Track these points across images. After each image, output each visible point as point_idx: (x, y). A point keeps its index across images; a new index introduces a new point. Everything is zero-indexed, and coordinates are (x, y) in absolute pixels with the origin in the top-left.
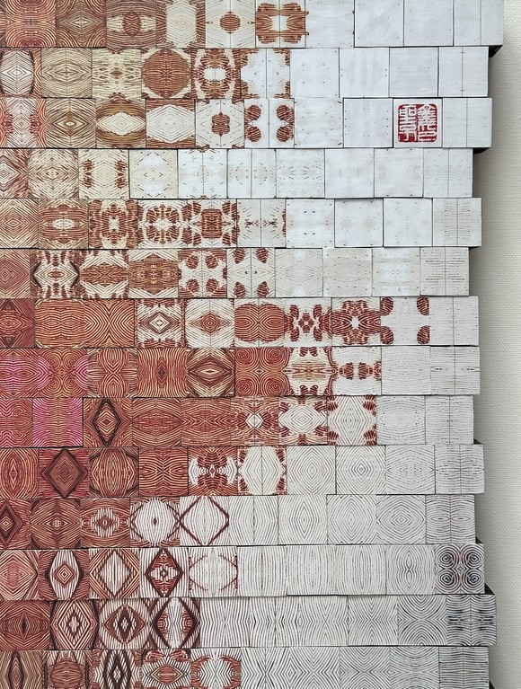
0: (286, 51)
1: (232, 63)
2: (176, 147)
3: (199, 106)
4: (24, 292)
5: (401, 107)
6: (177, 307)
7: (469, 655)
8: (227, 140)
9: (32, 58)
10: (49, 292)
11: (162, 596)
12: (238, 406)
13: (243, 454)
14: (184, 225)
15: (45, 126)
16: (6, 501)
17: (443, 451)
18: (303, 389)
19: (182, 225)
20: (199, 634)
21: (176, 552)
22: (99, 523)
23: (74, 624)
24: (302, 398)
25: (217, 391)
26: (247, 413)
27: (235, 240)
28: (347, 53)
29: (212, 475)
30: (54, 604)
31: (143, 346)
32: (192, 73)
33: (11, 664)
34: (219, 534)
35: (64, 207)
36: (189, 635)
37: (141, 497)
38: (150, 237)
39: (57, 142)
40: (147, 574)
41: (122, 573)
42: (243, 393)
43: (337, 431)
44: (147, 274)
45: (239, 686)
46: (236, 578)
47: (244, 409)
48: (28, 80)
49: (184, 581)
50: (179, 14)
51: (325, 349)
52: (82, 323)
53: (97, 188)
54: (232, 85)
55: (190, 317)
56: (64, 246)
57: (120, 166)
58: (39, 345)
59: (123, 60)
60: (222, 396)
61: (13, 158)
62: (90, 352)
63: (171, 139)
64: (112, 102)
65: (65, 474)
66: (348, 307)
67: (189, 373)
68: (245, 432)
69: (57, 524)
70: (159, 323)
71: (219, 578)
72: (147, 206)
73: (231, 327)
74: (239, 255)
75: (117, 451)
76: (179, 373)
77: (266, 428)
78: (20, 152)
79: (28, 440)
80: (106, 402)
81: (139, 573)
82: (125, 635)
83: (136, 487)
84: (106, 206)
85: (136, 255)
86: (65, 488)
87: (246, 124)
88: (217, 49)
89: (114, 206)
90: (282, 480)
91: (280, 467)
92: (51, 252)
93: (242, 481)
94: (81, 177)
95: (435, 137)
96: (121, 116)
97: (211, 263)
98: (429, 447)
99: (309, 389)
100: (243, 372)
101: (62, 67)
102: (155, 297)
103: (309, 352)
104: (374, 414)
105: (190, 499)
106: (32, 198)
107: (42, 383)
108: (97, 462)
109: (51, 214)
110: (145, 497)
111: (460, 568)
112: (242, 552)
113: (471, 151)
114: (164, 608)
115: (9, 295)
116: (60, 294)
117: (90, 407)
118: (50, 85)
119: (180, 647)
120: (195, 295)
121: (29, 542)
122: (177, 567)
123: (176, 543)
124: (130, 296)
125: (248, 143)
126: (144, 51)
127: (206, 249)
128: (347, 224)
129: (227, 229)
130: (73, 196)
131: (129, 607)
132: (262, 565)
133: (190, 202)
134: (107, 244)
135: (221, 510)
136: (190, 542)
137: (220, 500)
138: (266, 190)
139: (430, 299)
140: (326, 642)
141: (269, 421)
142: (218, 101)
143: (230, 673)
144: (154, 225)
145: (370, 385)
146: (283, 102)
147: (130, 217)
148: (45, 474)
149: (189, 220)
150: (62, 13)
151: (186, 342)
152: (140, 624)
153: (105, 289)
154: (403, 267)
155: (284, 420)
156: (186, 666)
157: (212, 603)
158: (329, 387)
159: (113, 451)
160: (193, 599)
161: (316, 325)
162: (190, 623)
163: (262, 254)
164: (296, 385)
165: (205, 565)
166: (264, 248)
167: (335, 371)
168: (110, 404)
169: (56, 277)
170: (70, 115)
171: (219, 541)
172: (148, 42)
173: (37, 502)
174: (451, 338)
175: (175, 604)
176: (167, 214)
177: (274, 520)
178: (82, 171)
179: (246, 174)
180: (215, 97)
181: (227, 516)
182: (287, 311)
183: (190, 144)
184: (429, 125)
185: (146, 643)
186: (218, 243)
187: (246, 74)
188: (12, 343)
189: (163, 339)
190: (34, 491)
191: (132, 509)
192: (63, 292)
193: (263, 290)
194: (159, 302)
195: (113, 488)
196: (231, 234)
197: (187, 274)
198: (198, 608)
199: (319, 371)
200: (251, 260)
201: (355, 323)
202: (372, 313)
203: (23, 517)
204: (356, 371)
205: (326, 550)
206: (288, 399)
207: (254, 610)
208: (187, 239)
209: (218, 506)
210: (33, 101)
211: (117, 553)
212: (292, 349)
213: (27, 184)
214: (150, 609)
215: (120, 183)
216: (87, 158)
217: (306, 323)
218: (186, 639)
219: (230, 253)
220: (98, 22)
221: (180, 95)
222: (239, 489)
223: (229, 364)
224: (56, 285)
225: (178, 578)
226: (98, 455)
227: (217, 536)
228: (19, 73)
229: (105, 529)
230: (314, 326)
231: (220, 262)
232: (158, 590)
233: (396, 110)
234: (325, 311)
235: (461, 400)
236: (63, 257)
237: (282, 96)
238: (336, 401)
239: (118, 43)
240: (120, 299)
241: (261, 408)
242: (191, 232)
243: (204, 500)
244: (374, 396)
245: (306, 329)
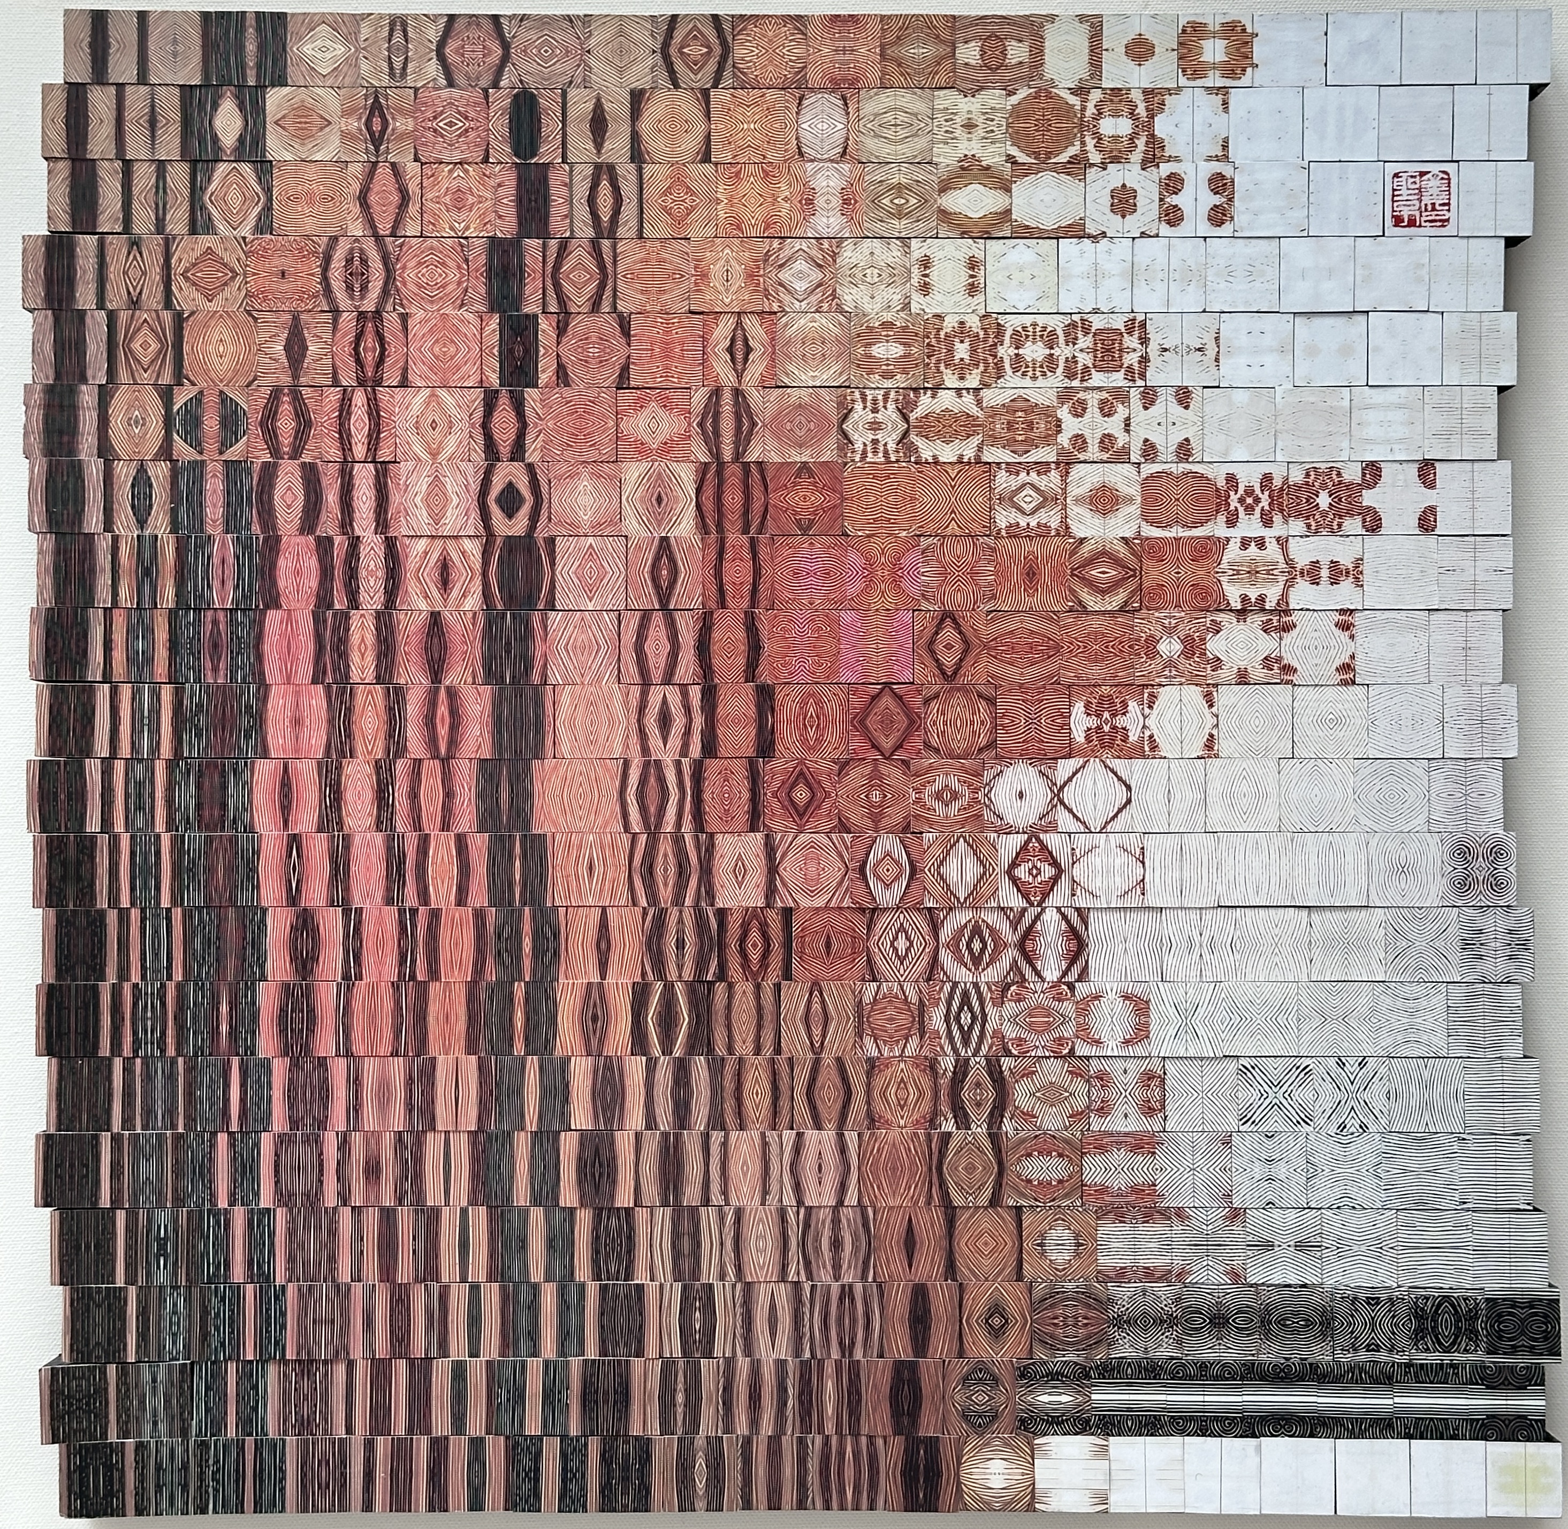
0: (1223, 91)
1: (1141, 110)
2: (1056, 235)
3: (1092, 173)
4: (829, 454)
5: (1396, 175)
6: (1054, 475)
7: (1495, 997)
8: (1134, 224)
9: (846, 104)
10: (864, 453)
11: (1032, 905)
12: (1146, 625)
13: (1153, 697)
14: (1066, 352)
15: (863, 204)
16: (802, 762)
17: (1455, 695)
18: (1245, 599)
19: (1063, 352)
20: (1087, 962)
21: (1052, 840)
22: (938, 796)
23: (902, 944)
24: (1242, 613)
25: (1114, 602)
26: (1158, 635)
27: (1143, 376)
28: (1315, 95)
29: (1106, 728)
30: (872, 913)
31: (1003, 533)
32: (1082, 126)
33: (809, 1001)
34: (1116, 816)
35: (888, 325)
36: (1072, 962)
37: (998, 757)
38: (1016, 371)
39: (879, 228)
40: (1009, 872)
41: (972, 870)
42: (1153, 605)
43: (1295, 664)
44: (1010, 426)
45: (1147, 1037)
46: (1143, 880)
47: (1156, 630)
48: (839, 137)
49: (1064, 882)
50: (1064, 38)
51: (1278, 539)
52: (913, 499)
53: (939, 297)
54: (1141, 143)
55: (1075, 491)
56: (888, 384)
57: (973, 264)
58: (850, 530)
59: (979, 106)
60: (1122, 610)
61: (814, 253)
62: (924, 542)
63: (1049, 223)
64: (963, 168)
65: (887, 722)
66: (1312, 477)
67: (1072, 575)
68: (1155, 665)
69: (876, 796)
70: (1028, 499)
71: (1118, 879)
72: (1011, 323)
73: (1135, 507)
74: (1149, 397)
75: (964, 689)
76: (1057, 574)
77: (1188, 658)
78: (826, 244)
79: (833, 671)
80: (947, 617)
81: (997, 870)
82: (977, 960)
83: (992, 744)
84: (950, 323)
85: (994, 397)
86: (887, 743)
87: (1161, 200)
88: (1120, 89)
89: (962, 323)
90: (1211, 736)
91: (1209, 716)
92: (868, 392)
93: (1151, 737)
94: (915, 281)
95: (1448, 220)
96: (975, 189)
97: (1106, 410)
98: (1435, 688)
99: (1253, 600)
100: (1153, 574)
101: (889, 117)
102: (1022, 460)
103: (1253, 544)
104: (1352, 637)
105: (1073, 764)
106: (842, 312)
107: (853, 589)
108: (934, 706)
109: (869, 336)
110: (1006, 759)
111: (1480, 868)
112: (1149, 842)
113: (1503, 242)
114: (1034, 922)
115: (805, 457)
116: (881, 455)
117: (924, 623)
118: (871, 144)
119: (1060, 981)
120: (1082, 457)
121: (835, 822)
122: (1055, 863)
123: (1052, 827)
124: (984, 459)
125: (1165, 230)
126: (1011, 93)
127: (1099, 389)
128: (1312, 351)
129: (1132, 359)
130: (903, 309)
131: (983, 921)
132: (1181, 860)
133: (1076, 318)
134: (951, 380)
135: (1120, 779)
136: (1073, 826)
137: (1119, 765)
138: (1190, 300)
139: (1437, 465)
140: (1277, 975)
141: (1192, 647)
142: (1120, 166)
143: (1133, 1019)
144: (1021, 351)
145: (1345, 595)
146: (1217, 167)
147: (985, 341)
148: (860, 722)
149: (1074, 344)
150: (891, 37)
151: (1067, 528)
152: (1000, 946)
153: (948, 448)
154: (1399, 416)
155: (1215, 646)
156: (1068, 1008)
157: (1106, 917)
158: (1284, 597)
159: (958, 690)
160: (1078, 910)
161: (1265, 503)
162: (1073, 946)
163: (1184, 396)
164: (1233, 594)
165: (1096, 860)
166: (1186, 387)
167: (1292, 574)
168: (954, 620)
169: (875, 430)
170: (899, 189)
171: (1117, 825)
172: (1015, 80)
173: (847, 763)
174: (1469, 523)
175: (1051, 916)
176: (1041, 336)
177: (1199, 796)
178: (916, 271)
179: (1160, 275)
180: (1116, 160)
181: (1129, 788)
182: (1221, 483)
183: (1076, 231)
184: (1438, 202)
185: (1008, 973)
186: (1118, 379)
187: (1161, 126)
188: (810, 527)
189: (1033, 524)
190: (842, 747)
191: (987, 776)
192: (886, 453)
193: (1184, 450)
194: (1029, 468)
195: (959, 745)
196: (1136, 366)
197: (1071, 426)
198: (1085, 923)
199: (1268, 572)
200: (1166, 405)
201: (1324, 500)
202: (1349, 486)
203: (827, 785)
204: (1325, 573)
205: (1278, 840)
206: (1222, 615)
207: (1170, 927)
208: (1070, 375)
209: (1115, 774)
210: (846, 167)
211: (965, 841)
212: (1228, 540)
213: (835, 290)
214: (1014, 926)
215: (972, 289)
216: (924, 251)
217: (1249, 501)
218: (1068, 969)
219: (1135, 394)
220: (943, 50)
221: (1064, 158)
222: (1147, 748)
223: (1132, 562)
224: (875, 442)
225: (1055, 880)
226: (936, 696)
227: (1113, 818)
228: (826, 126)
229: (947, 805)
230: (1261, 505)
231: (1120, 408)
232: (1026, 896)
233: (1388, 179)
234: (1277, 482)
235: (1484, 618)
236: (886, 399)
237: (1217, 159)
238: (1294, 618)
239: (973, 81)
240: (969, 463)
241: (1180, 627)
242: (1076, 362)
243: (1094, 765)
244: (1352, 611)
245: (1249, 509)
